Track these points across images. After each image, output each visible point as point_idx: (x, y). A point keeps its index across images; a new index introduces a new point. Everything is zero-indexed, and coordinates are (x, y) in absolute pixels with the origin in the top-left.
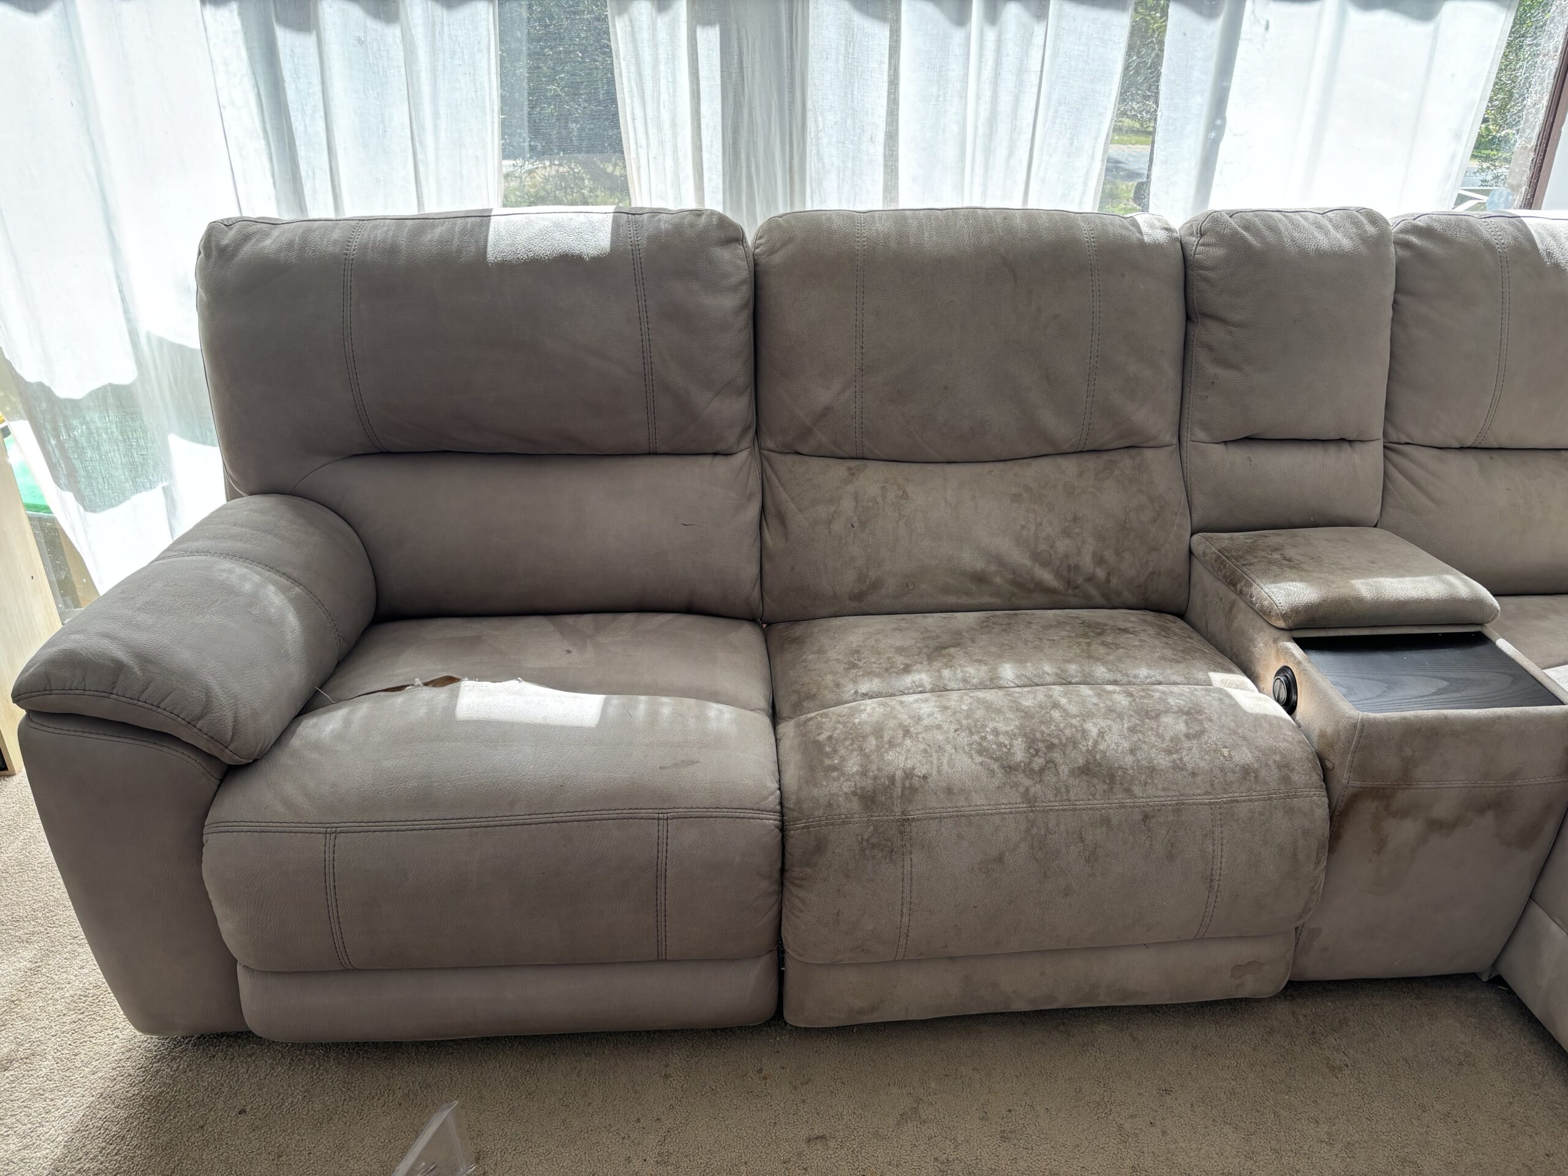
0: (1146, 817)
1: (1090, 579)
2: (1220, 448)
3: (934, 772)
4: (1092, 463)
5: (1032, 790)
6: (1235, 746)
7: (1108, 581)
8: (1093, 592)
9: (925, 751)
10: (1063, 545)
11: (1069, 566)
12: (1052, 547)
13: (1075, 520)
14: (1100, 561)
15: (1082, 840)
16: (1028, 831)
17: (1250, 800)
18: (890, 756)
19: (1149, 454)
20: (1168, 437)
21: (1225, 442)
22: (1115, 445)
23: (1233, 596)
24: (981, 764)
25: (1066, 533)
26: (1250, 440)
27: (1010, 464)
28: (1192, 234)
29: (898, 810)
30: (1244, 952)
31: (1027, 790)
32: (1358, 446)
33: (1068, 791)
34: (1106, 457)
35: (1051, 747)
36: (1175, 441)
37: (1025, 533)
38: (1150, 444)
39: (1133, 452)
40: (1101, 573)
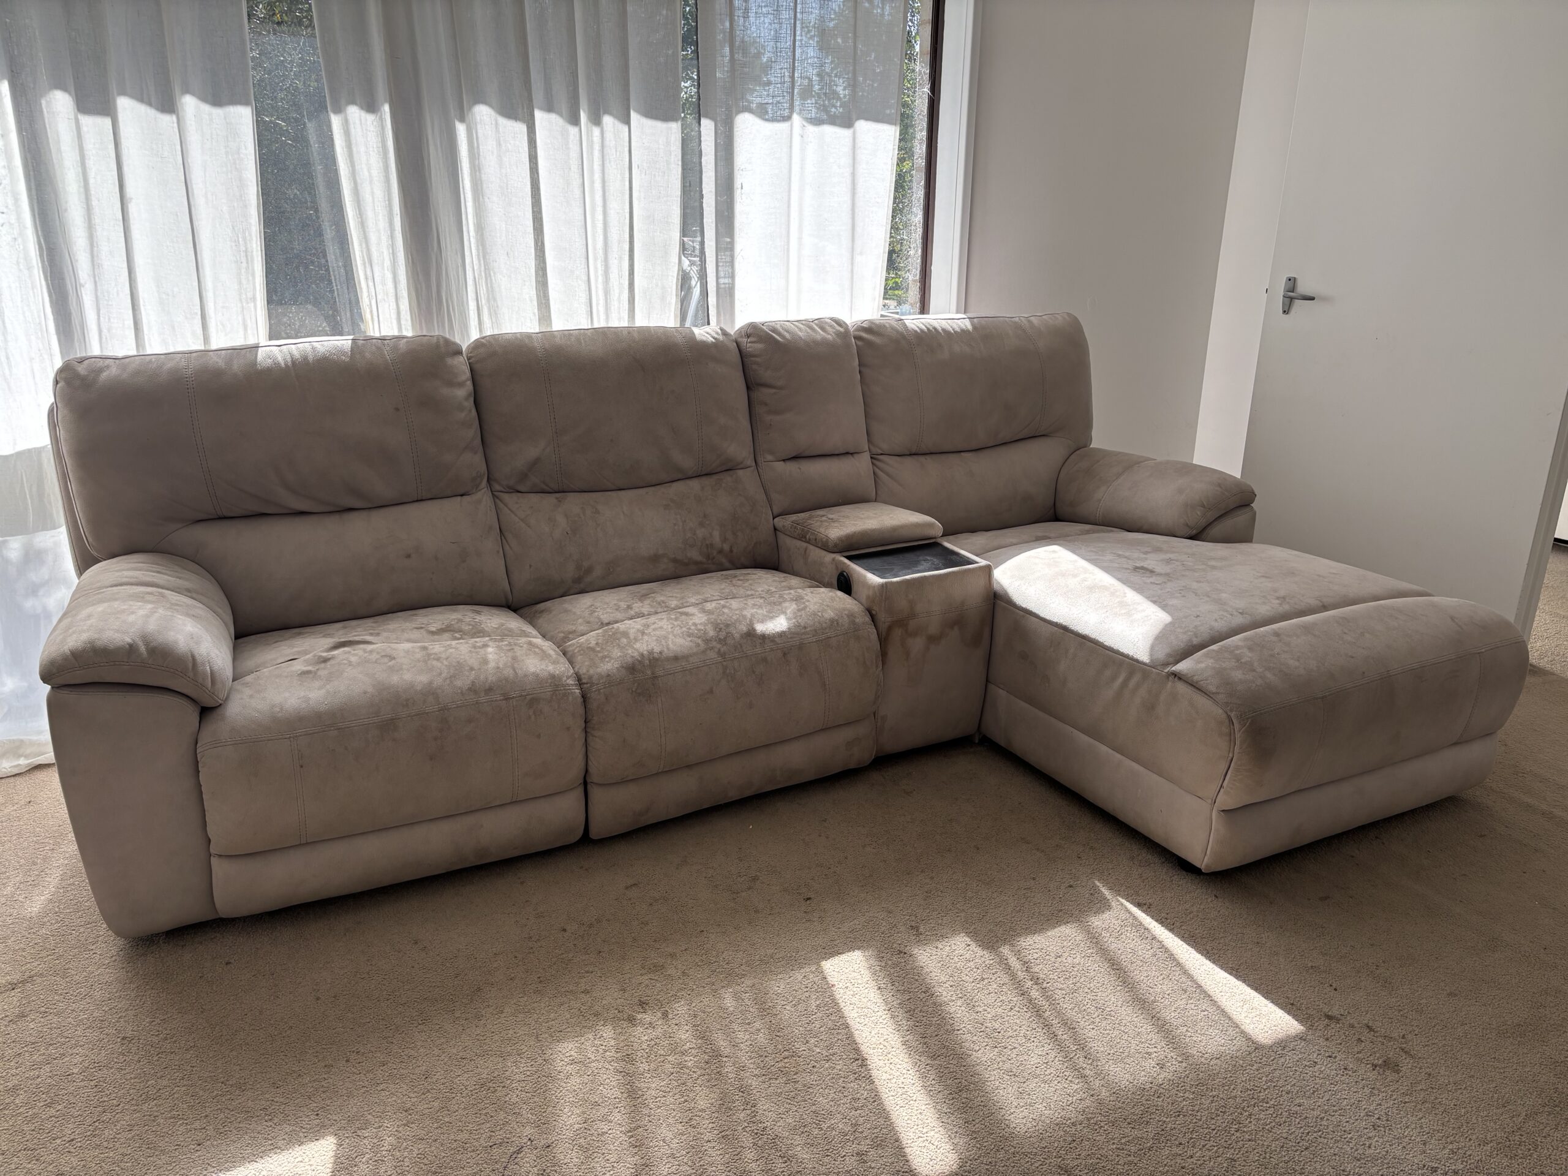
1: (721, 552)
2: (782, 463)
3: (665, 650)
4: (707, 481)
5: (722, 650)
7: (731, 551)
8: (724, 560)
9: (657, 640)
10: (701, 533)
11: (707, 545)
12: (694, 534)
13: (705, 516)
14: (725, 540)
15: (754, 672)
16: (724, 673)
17: (837, 636)
18: (637, 646)
19: (740, 473)
20: (750, 462)
21: (784, 460)
22: (719, 469)
23: (805, 545)
24: (691, 641)
25: (702, 525)
26: (796, 458)
27: (658, 487)
28: (742, 337)
29: (649, 672)
30: (847, 734)
31: (719, 650)
32: (855, 455)
33: (741, 647)
34: (715, 477)
35: (728, 626)
36: (754, 464)
37: (676, 527)
38: (742, 466)
39: (731, 472)
40: (726, 547)
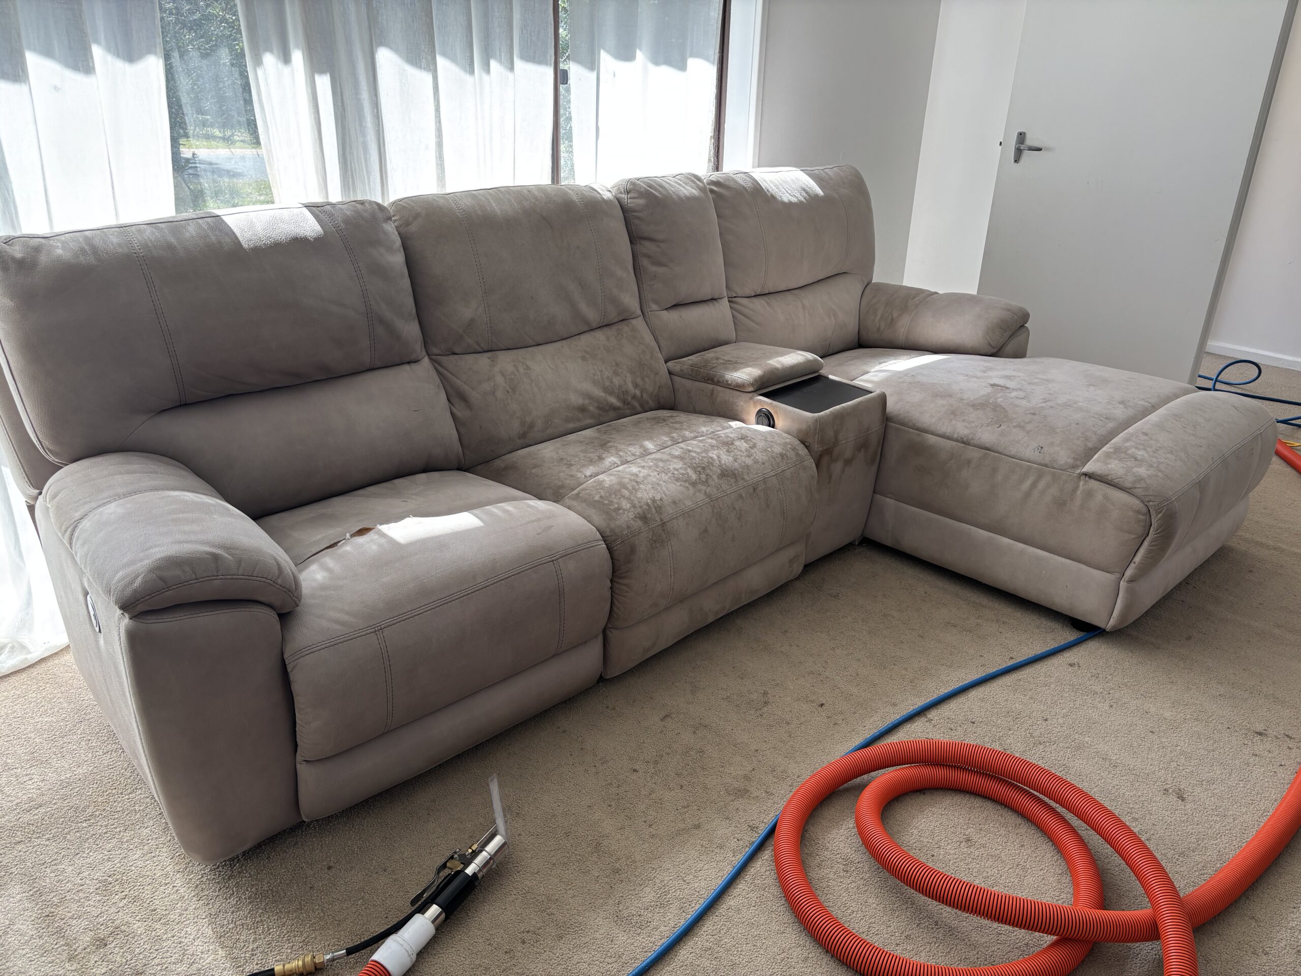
0: (754, 489)
1: (634, 397)
2: (665, 312)
3: (664, 496)
4: (610, 332)
5: (707, 491)
6: (771, 447)
7: (642, 397)
8: (636, 404)
9: (653, 488)
10: (617, 381)
11: (623, 392)
12: (612, 383)
13: (617, 365)
14: (636, 386)
15: (734, 509)
16: (713, 511)
17: (789, 468)
18: (639, 495)
19: (634, 322)
20: (639, 312)
21: (666, 309)
22: (616, 320)
23: (711, 387)
24: (681, 485)
25: (616, 373)
26: (676, 306)
27: (569, 340)
28: (621, 193)
29: (658, 519)
30: (790, 552)
31: (705, 491)
32: (719, 300)
33: (721, 487)
34: (614, 328)
35: (703, 468)
36: (643, 314)
37: (596, 377)
38: (633, 317)
39: (625, 322)
40: (638, 393)
